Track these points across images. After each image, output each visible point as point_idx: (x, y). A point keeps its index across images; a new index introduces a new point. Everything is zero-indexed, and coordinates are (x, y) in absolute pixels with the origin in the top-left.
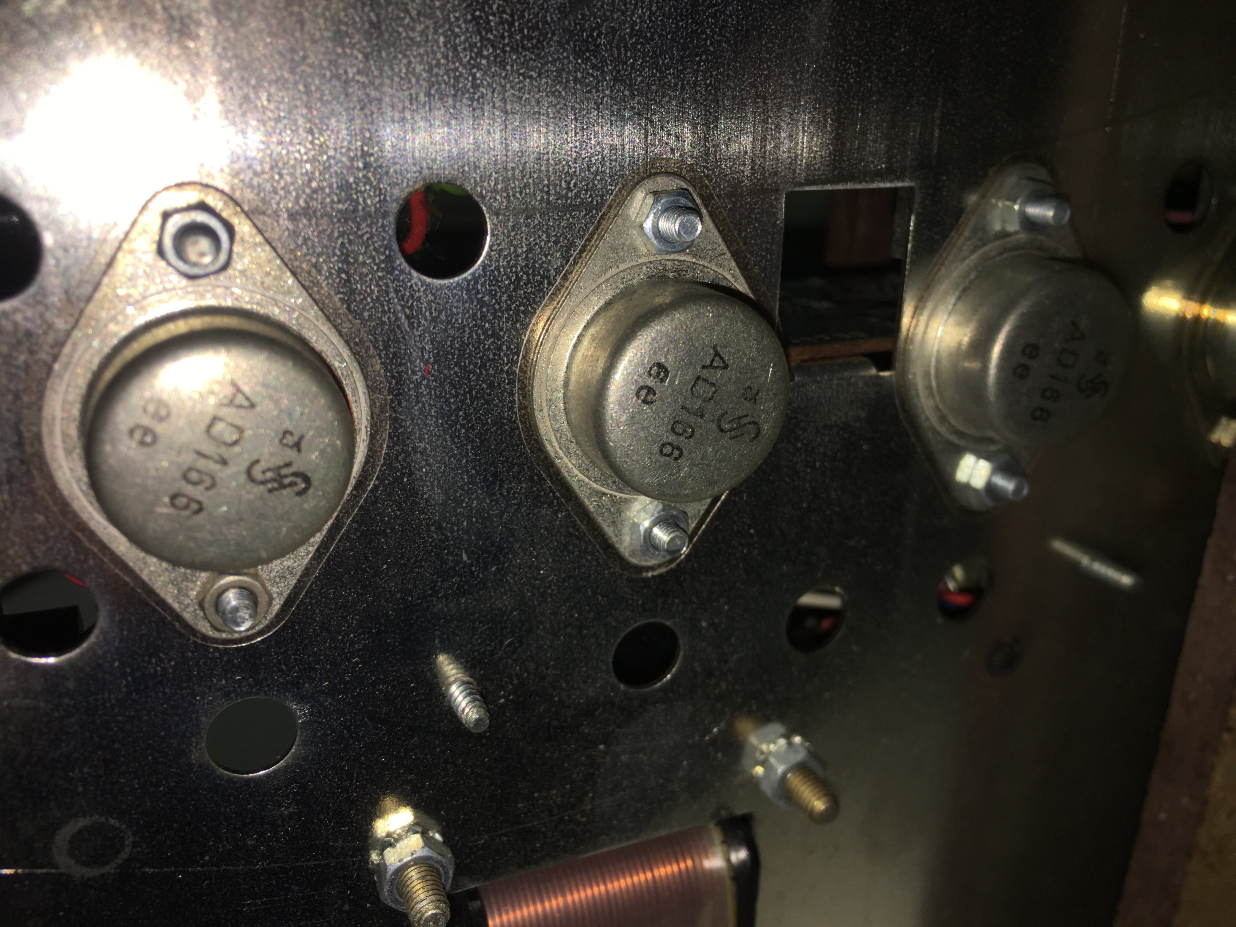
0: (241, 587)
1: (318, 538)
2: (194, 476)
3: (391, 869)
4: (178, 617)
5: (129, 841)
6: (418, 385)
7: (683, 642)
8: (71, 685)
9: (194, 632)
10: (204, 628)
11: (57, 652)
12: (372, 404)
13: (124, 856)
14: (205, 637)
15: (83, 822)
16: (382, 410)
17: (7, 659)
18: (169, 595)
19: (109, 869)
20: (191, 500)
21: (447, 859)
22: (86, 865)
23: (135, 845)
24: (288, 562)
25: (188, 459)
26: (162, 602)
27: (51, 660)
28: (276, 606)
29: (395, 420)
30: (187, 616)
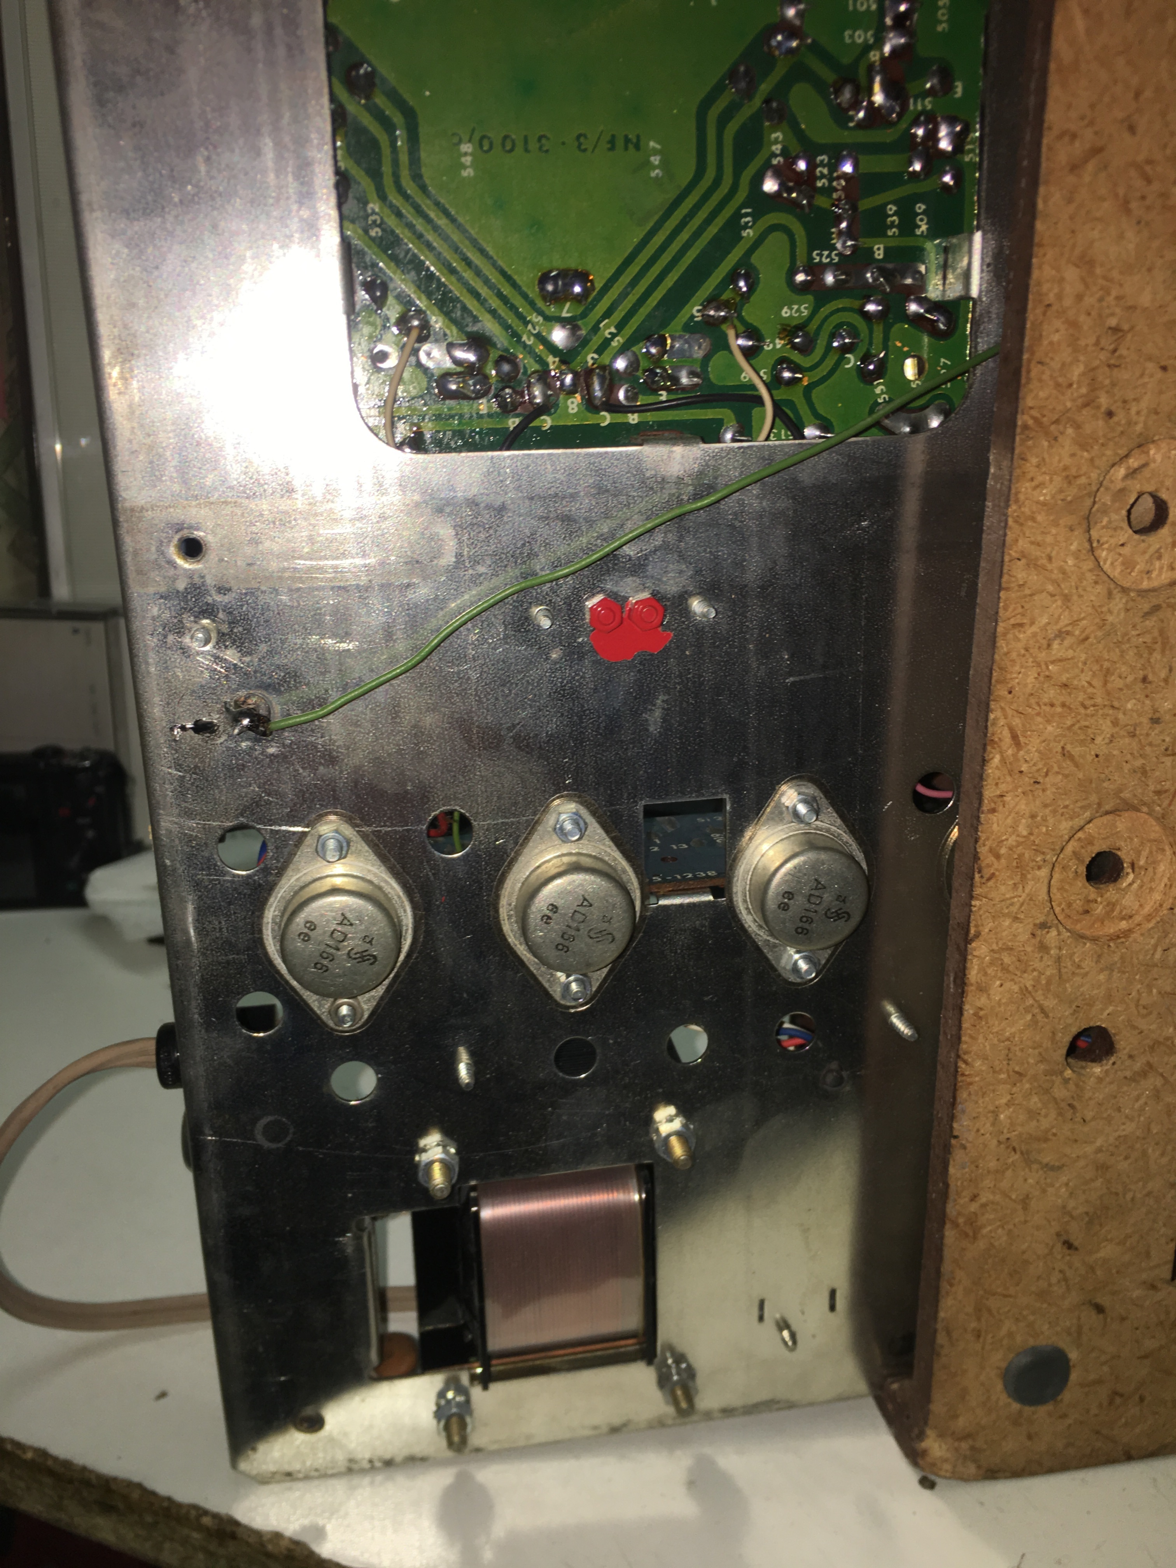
0: (349, 1005)
1: (387, 982)
2: (325, 955)
3: (423, 1164)
4: (319, 1018)
5: (292, 1130)
6: (439, 907)
7: (598, 1051)
8: (269, 1047)
9: (327, 1026)
10: (331, 1024)
11: (264, 1031)
12: (415, 916)
13: (288, 1139)
14: (332, 1029)
15: (270, 1118)
16: (421, 919)
17: (241, 1033)
18: (315, 1006)
19: (280, 1145)
20: (323, 965)
21: (456, 1162)
22: (271, 1141)
23: (294, 1133)
24: (373, 993)
25: (323, 947)
26: (312, 1010)
27: (261, 1035)
28: (366, 1016)
29: (426, 924)
30: (323, 1017)
